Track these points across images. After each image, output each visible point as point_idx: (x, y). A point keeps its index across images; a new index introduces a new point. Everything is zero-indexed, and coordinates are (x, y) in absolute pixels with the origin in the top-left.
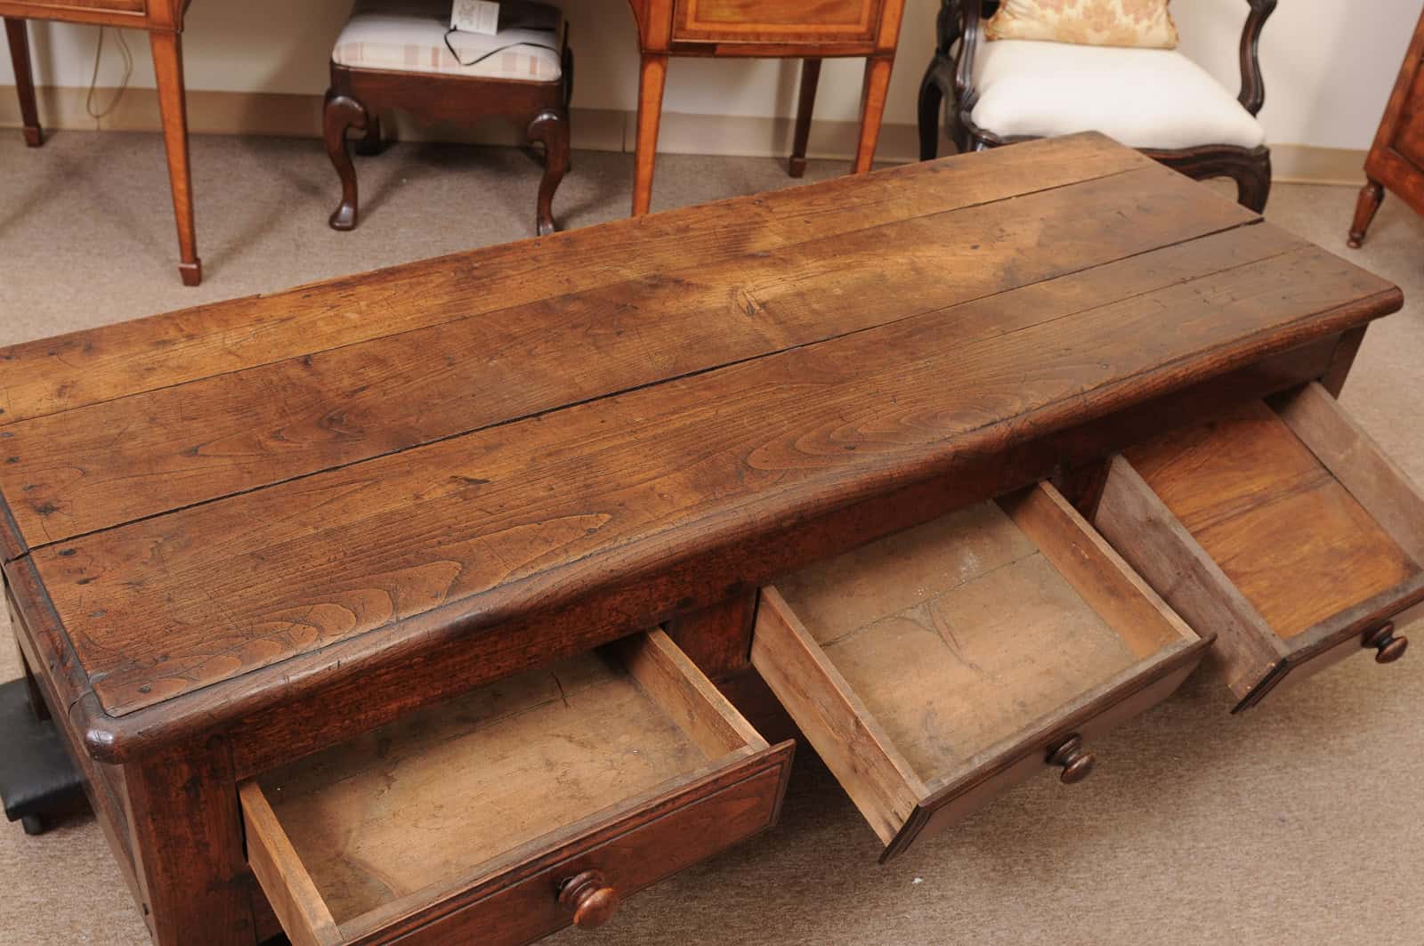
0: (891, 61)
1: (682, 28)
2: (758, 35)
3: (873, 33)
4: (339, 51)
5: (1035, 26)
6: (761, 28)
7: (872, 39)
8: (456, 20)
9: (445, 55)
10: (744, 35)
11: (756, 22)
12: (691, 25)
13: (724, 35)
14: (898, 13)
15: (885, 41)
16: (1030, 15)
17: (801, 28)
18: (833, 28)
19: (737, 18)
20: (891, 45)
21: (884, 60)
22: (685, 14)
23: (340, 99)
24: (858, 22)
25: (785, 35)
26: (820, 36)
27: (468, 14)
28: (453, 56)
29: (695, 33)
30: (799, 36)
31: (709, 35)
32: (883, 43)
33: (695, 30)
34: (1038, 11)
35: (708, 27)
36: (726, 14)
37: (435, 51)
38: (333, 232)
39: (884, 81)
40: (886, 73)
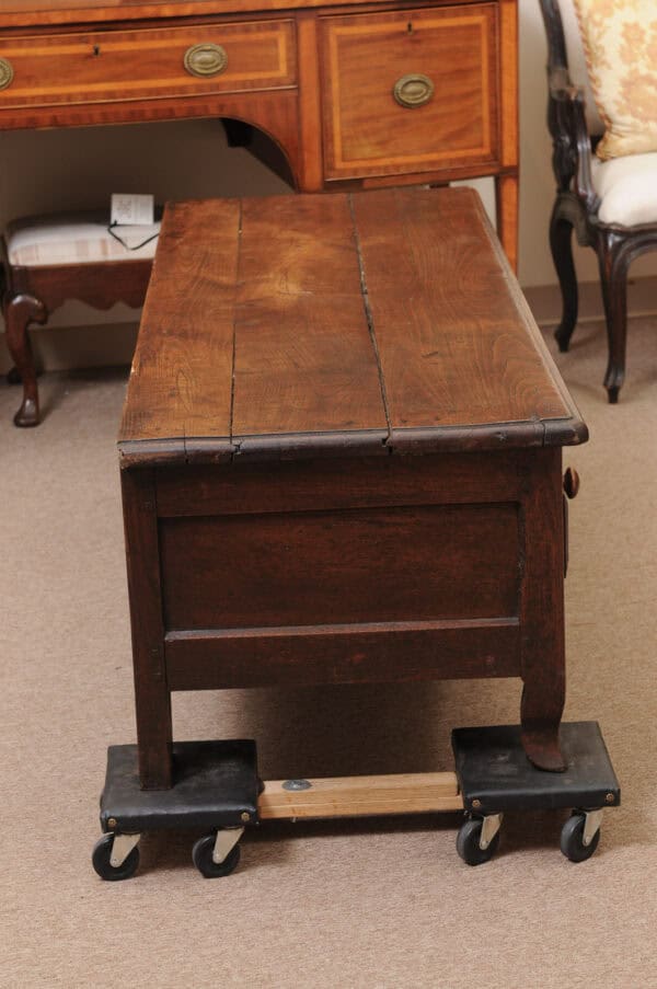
0: (516, 177)
1: (332, 168)
2: (397, 167)
3: (496, 153)
4: (15, 254)
5: (643, 139)
6: (400, 160)
7: (496, 159)
8: (115, 216)
9: (112, 246)
10: (386, 168)
11: (394, 155)
12: (339, 165)
13: (370, 170)
14: (514, 134)
15: (508, 158)
16: (635, 132)
17: (434, 157)
18: (461, 153)
19: (378, 153)
20: (515, 164)
21: (511, 177)
22: (333, 155)
23: (18, 299)
24: (481, 145)
25: (421, 164)
26: (451, 161)
27: (125, 208)
28: (119, 243)
29: (343, 171)
30: (432, 163)
31: (355, 171)
32: (506, 163)
33: (343, 168)
34: (641, 125)
35: (354, 165)
36: (368, 151)
37: (104, 242)
38: (20, 430)
39: (514, 197)
40: (514, 190)
